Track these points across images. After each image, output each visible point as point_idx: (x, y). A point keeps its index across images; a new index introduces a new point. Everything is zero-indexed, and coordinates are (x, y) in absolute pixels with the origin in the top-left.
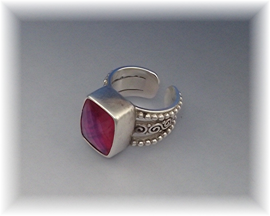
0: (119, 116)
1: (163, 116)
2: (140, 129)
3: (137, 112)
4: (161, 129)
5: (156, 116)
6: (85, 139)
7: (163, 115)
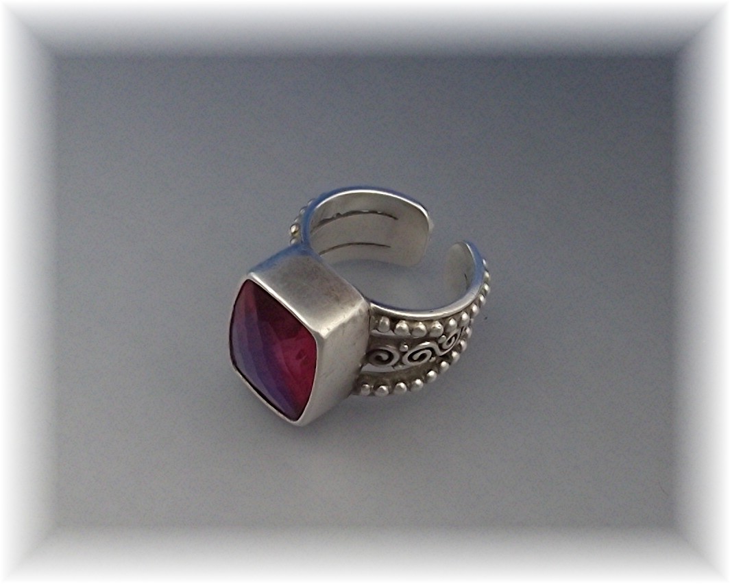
0: (329, 329)
1: (440, 325)
2: (380, 357)
3: (373, 317)
4: (434, 354)
5: (422, 326)
6: (241, 376)
7: (441, 323)
